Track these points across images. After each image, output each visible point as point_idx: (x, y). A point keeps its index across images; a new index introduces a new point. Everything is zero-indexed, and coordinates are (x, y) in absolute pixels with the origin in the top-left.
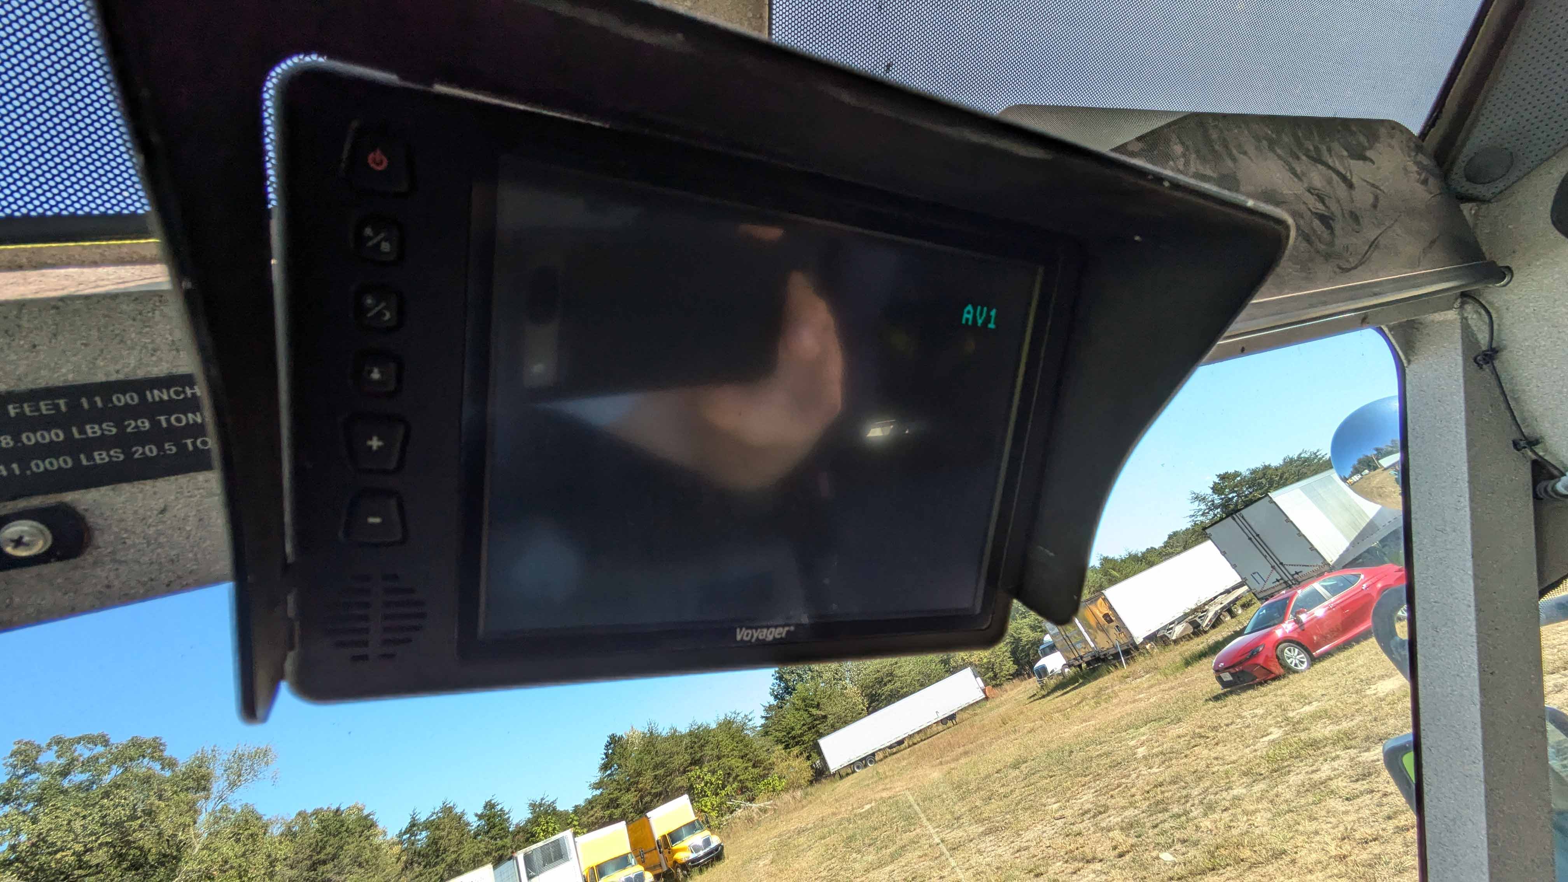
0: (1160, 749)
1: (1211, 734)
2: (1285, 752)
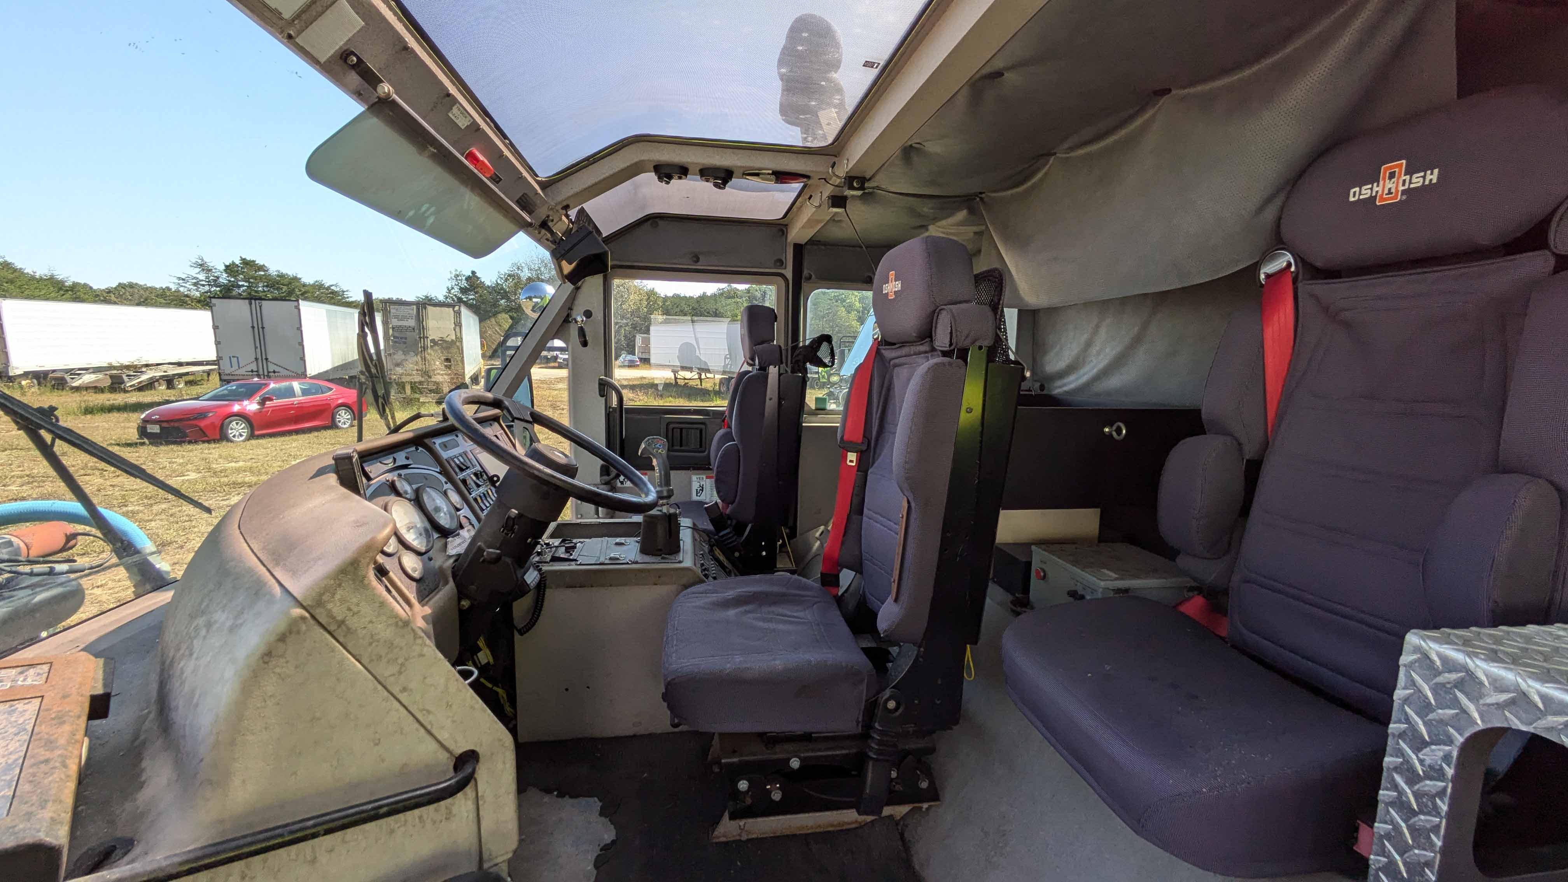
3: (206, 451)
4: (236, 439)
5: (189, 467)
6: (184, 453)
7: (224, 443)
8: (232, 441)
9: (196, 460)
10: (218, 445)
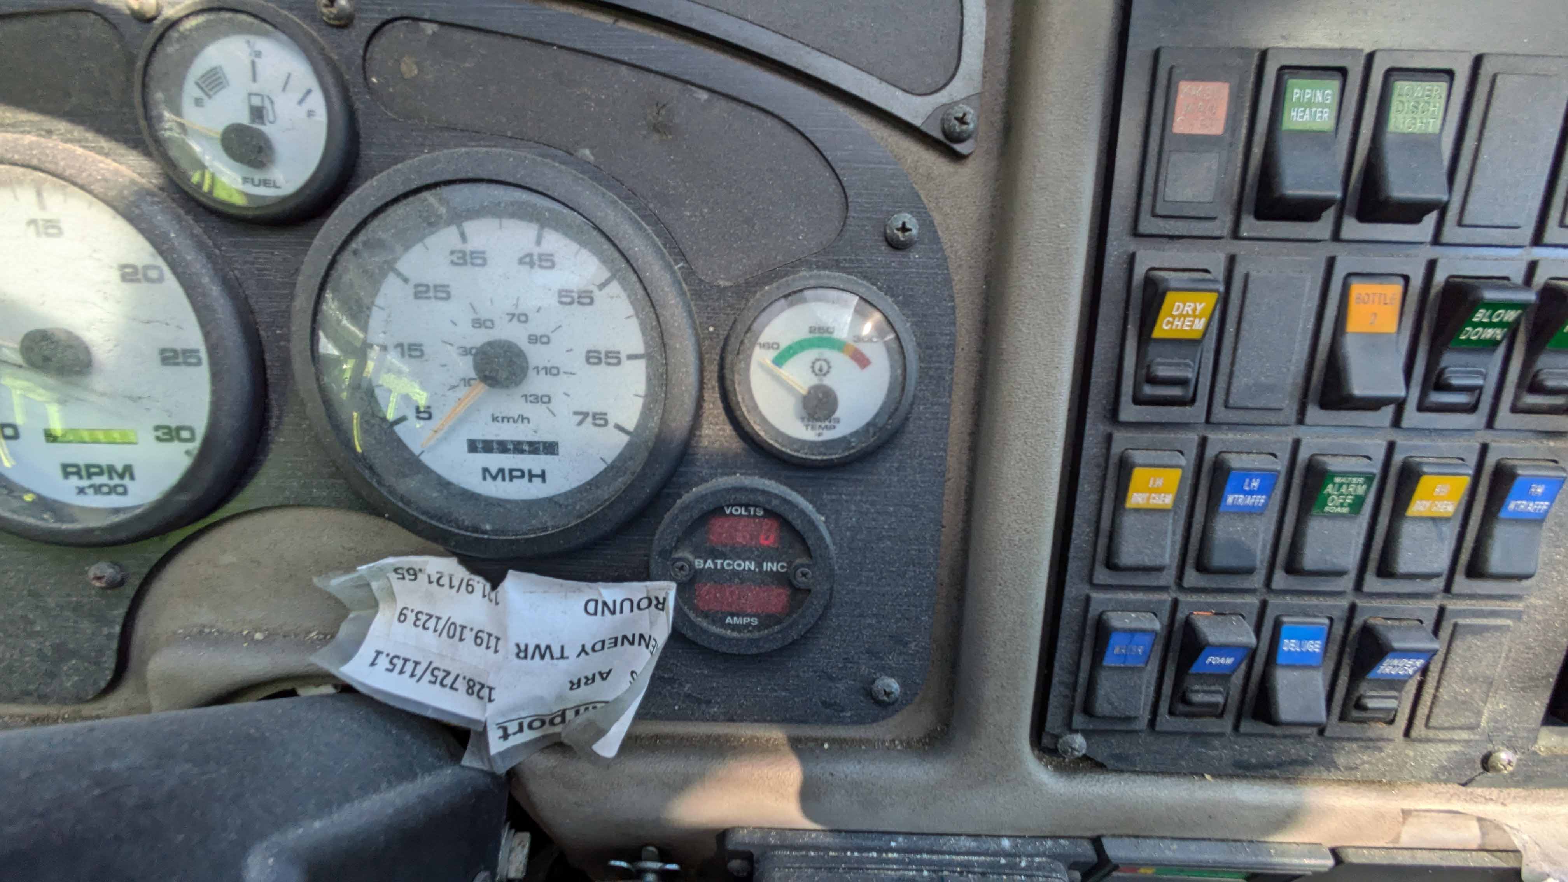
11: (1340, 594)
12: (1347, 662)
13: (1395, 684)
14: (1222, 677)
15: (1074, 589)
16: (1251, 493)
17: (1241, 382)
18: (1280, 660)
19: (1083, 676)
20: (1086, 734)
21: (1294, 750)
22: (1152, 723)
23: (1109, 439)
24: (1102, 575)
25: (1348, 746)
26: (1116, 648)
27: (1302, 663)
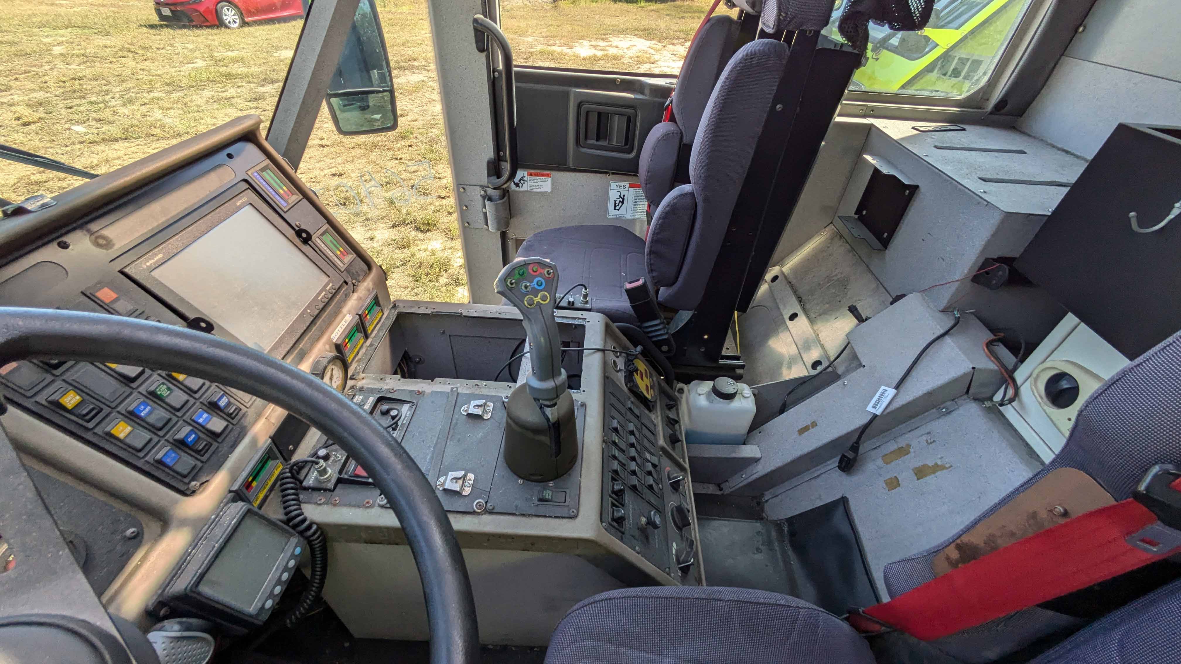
0: (82, 52)
1: (141, 52)
2: (204, 77)
3: (210, 37)
4: (232, 25)
5: (197, 54)
6: (194, 38)
7: (223, 29)
8: (229, 28)
9: (202, 47)
10: (218, 31)
11: (195, 403)
12: (216, 410)
13: (229, 404)
14: (198, 439)
15: (140, 464)
16: (144, 409)
17: (107, 396)
18: (204, 424)
19: (171, 473)
20: (193, 479)
21: (236, 433)
22: (202, 462)
23: (95, 433)
24: (141, 454)
25: (242, 421)
26: (168, 461)
27: (208, 420)
